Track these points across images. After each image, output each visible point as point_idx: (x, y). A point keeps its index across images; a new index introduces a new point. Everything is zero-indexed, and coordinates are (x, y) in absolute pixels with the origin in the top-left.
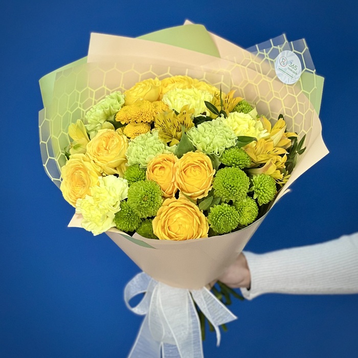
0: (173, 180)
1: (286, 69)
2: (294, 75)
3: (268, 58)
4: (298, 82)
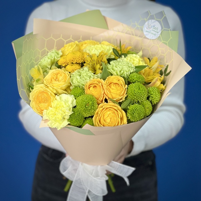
0: (103, 93)
2: (156, 33)
4: (159, 37)
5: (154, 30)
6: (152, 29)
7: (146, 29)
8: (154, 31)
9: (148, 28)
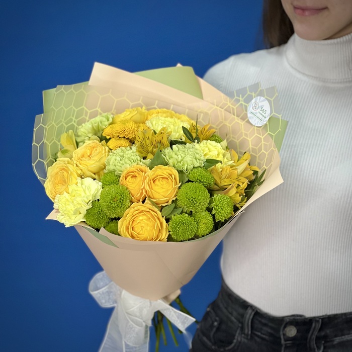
0: (142, 187)
1: (256, 113)
2: (263, 118)
3: (243, 103)
4: (266, 125)
5: (261, 112)
6: (259, 110)
7: (251, 108)
8: (261, 114)
9: (254, 108)
